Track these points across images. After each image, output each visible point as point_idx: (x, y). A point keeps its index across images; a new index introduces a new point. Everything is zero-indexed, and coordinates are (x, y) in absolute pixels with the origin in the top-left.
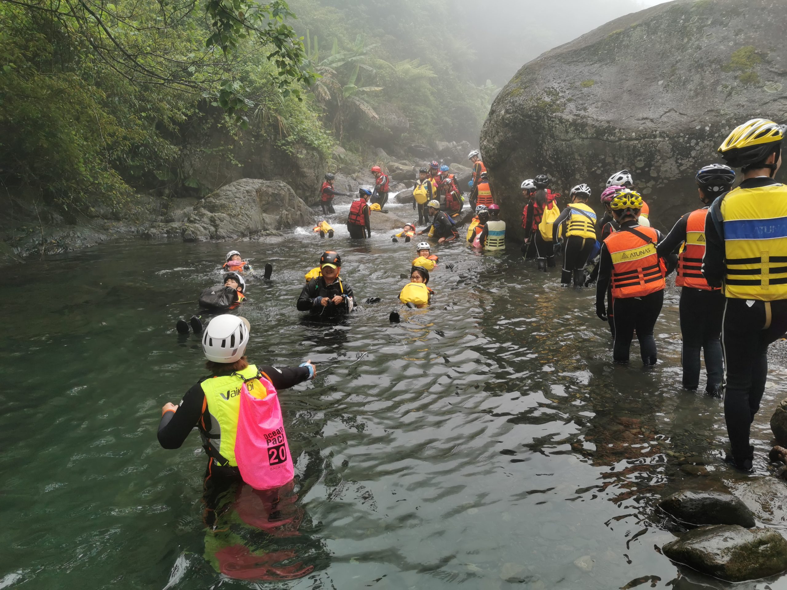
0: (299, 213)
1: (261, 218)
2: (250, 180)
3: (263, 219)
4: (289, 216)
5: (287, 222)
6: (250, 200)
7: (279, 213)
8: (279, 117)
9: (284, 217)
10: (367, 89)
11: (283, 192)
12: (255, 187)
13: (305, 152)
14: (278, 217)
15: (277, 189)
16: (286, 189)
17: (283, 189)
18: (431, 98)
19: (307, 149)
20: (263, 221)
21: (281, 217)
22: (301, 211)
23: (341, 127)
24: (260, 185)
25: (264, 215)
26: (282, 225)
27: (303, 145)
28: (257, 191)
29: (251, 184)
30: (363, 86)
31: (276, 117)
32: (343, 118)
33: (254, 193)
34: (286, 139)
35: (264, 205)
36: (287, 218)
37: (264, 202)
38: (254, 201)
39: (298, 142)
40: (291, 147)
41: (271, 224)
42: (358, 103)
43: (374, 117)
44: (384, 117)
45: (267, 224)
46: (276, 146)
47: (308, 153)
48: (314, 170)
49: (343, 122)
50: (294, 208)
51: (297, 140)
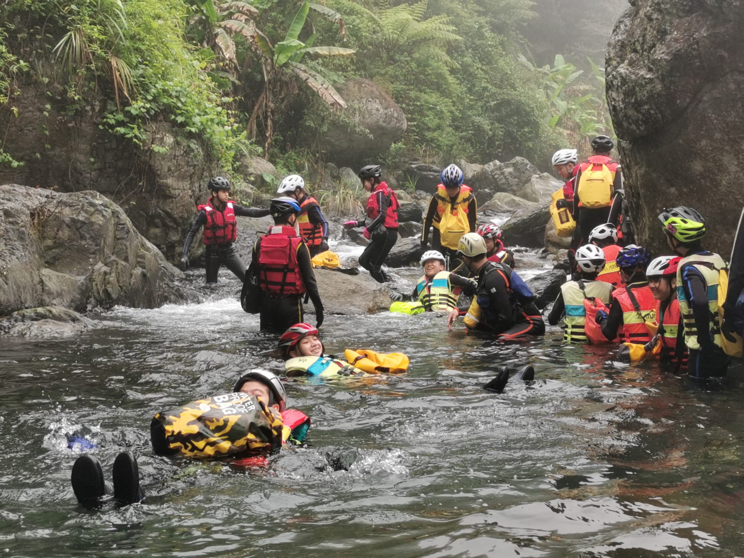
0: (138, 271)
1: (37, 279)
2: (21, 189)
3: (42, 282)
4: (112, 278)
5: (106, 291)
6: (11, 234)
7: (86, 270)
8: (113, 62)
9: (98, 279)
10: (323, 50)
11: (98, 219)
12: (29, 203)
13: (169, 139)
14: (81, 279)
15: (86, 212)
16: (108, 213)
17: (100, 212)
18: (451, 79)
19: (175, 135)
20: (39, 287)
21: (91, 280)
22: (144, 267)
23: (269, 122)
24: (44, 200)
25: (45, 271)
26: (92, 300)
27: (166, 125)
28: (32, 215)
29: (20, 198)
30: (315, 45)
31: (108, 62)
32: (272, 105)
33: (25, 218)
34: (127, 108)
35: (49, 248)
36: (105, 282)
37: (49, 242)
38: (21, 237)
39: (154, 118)
40: (139, 128)
41: (60, 295)
42: (303, 76)
43: (335, 104)
44: (356, 106)
45: (50, 293)
46: (104, 124)
47: (177, 143)
48: (192, 183)
49: (272, 112)
50: (126, 259)
51: (152, 112)
